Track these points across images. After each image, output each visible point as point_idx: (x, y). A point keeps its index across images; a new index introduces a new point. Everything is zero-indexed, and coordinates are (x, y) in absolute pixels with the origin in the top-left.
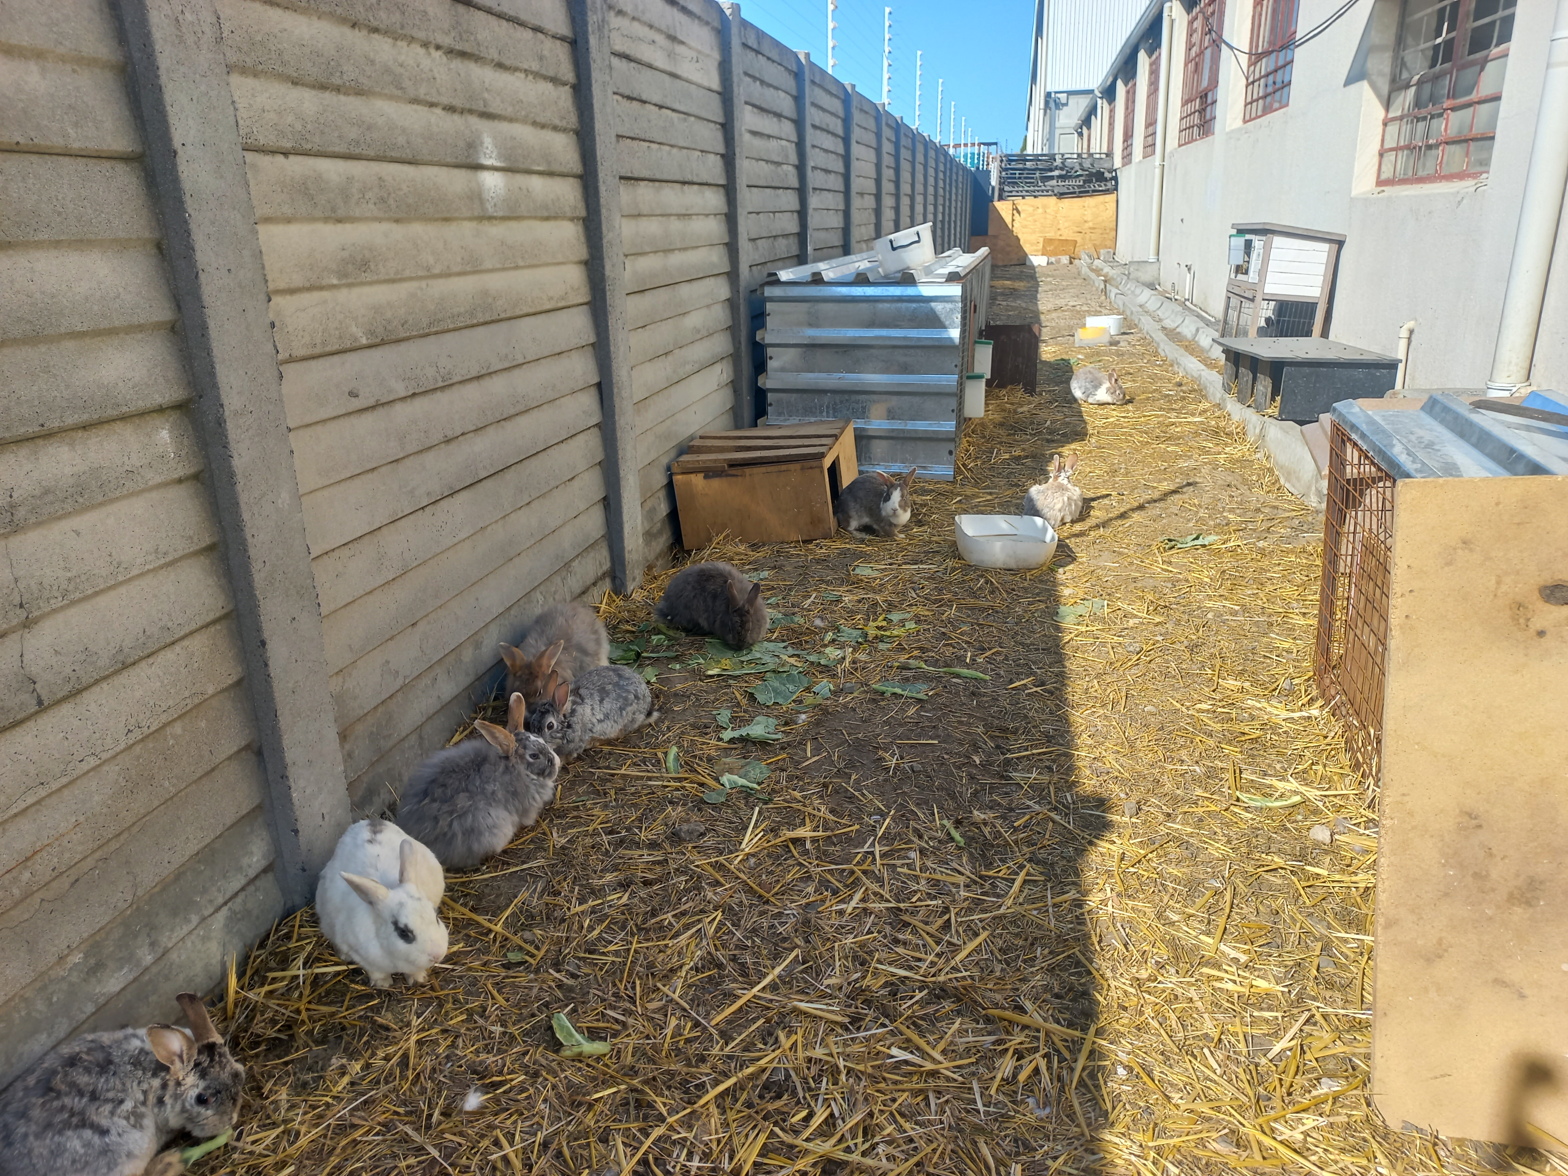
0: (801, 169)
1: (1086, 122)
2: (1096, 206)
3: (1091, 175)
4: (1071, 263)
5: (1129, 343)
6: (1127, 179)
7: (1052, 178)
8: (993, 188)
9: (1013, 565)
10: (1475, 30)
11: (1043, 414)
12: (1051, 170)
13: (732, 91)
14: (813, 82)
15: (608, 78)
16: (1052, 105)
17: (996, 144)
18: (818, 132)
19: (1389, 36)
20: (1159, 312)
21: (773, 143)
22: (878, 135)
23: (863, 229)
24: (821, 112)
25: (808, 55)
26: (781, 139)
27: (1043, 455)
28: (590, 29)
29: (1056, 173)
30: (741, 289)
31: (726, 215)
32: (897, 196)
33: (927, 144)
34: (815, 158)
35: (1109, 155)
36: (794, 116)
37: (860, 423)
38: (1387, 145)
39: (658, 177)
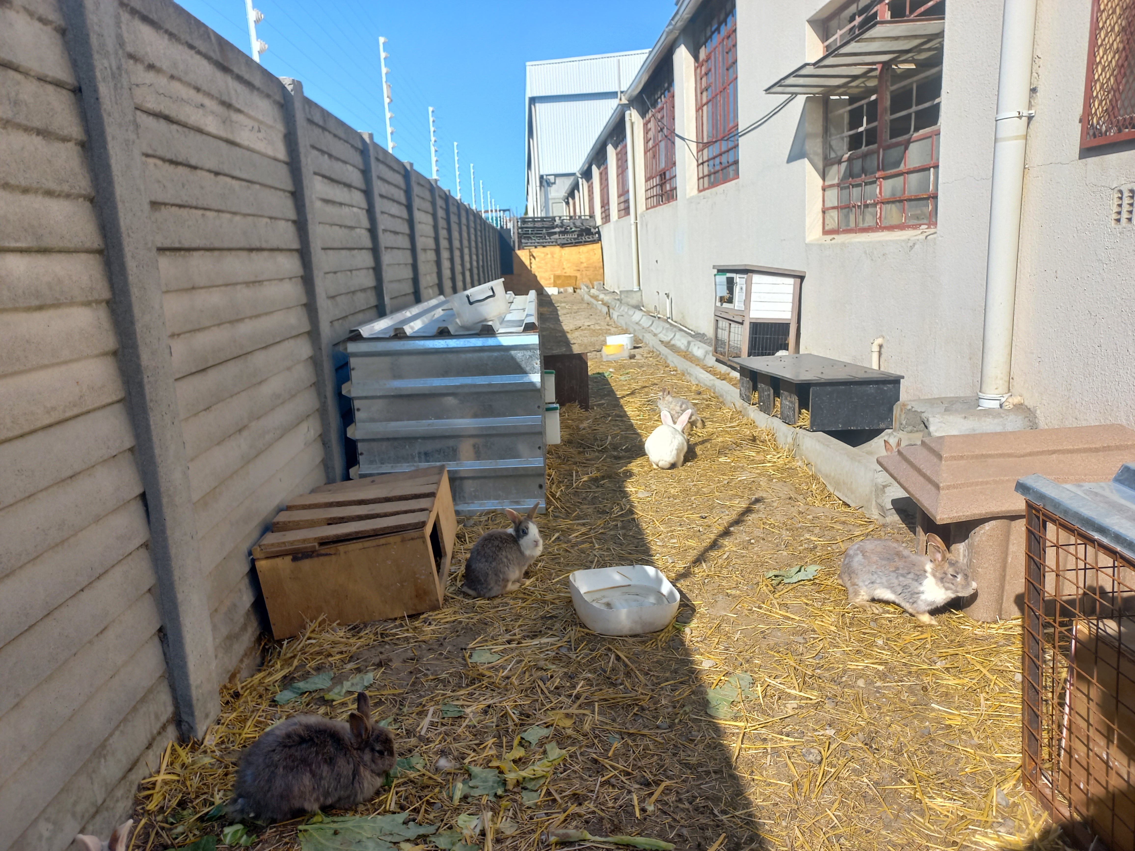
0: (373, 231)
1: (571, 194)
2: (588, 252)
3: (582, 231)
4: (575, 292)
5: (642, 356)
6: (607, 233)
7: (555, 233)
8: (514, 242)
9: (639, 630)
10: (892, 121)
11: (602, 429)
12: (553, 228)
13: (299, 162)
14: (377, 159)
15: (132, 136)
16: (545, 183)
17: (509, 210)
18: (385, 201)
19: (818, 127)
20: (652, 328)
21: (346, 210)
22: (433, 203)
23: (428, 278)
24: (386, 185)
25: (371, 136)
26: (353, 206)
27: (617, 474)
28: (98, 74)
29: (557, 230)
30: (323, 346)
31: (302, 277)
32: (451, 250)
33: (468, 211)
34: (383, 222)
35: (592, 216)
36: (363, 187)
37: (451, 466)
38: (828, 205)
39: (217, 245)
